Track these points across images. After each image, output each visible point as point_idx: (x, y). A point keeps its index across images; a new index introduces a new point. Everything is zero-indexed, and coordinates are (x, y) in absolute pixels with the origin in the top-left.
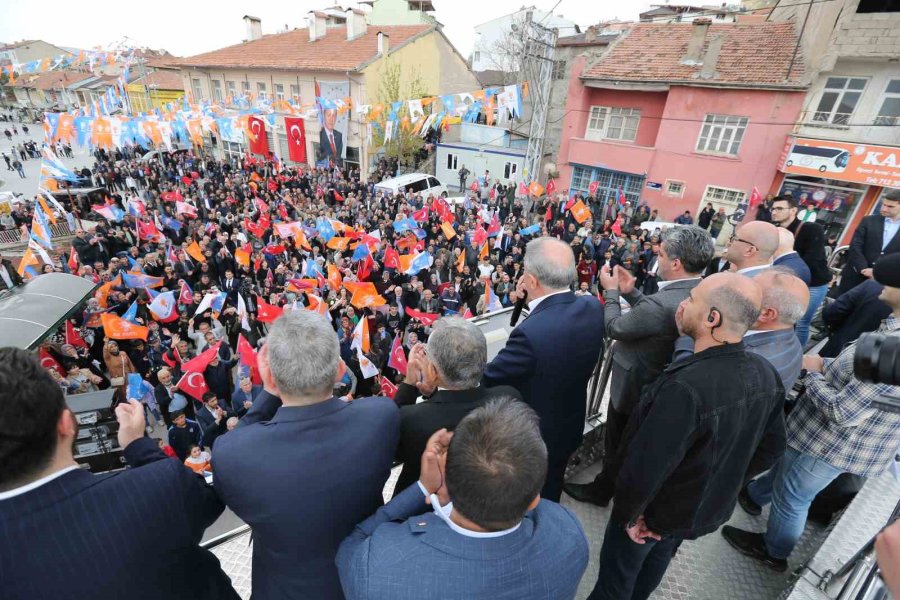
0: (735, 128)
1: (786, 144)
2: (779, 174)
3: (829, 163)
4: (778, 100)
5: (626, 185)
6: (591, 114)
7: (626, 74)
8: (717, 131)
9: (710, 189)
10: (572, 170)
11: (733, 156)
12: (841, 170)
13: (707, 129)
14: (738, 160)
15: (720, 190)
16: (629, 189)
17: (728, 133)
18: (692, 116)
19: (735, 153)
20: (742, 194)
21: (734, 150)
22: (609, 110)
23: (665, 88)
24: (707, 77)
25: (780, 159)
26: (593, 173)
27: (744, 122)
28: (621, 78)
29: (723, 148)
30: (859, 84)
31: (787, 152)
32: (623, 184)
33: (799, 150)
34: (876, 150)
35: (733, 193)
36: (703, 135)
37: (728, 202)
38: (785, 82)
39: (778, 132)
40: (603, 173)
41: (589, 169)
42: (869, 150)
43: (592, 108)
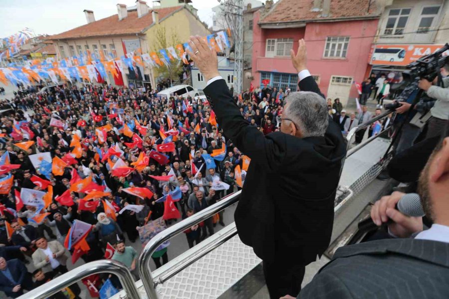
0: (343, 43)
1: (371, 49)
2: (369, 66)
3: (395, 56)
4: (364, 25)
5: (289, 80)
6: (267, 43)
7: (282, 19)
8: (334, 46)
9: (334, 78)
10: (260, 74)
11: (343, 58)
12: (401, 60)
13: (328, 45)
14: (347, 60)
15: (339, 78)
16: (291, 82)
17: (340, 46)
18: (319, 38)
19: (345, 57)
20: (350, 79)
21: (344, 55)
22: (276, 40)
23: (303, 25)
24: (325, 16)
25: (369, 57)
26: (271, 75)
27: (348, 39)
28: (280, 22)
29: (338, 55)
30: (407, 12)
31: (372, 53)
32: (288, 79)
33: (378, 51)
34: (420, 47)
35: (346, 79)
36: (326, 49)
37: (344, 84)
38: (367, 15)
39: (366, 42)
40: (277, 75)
41: (269, 73)
42: (415, 47)
43: (267, 40)
